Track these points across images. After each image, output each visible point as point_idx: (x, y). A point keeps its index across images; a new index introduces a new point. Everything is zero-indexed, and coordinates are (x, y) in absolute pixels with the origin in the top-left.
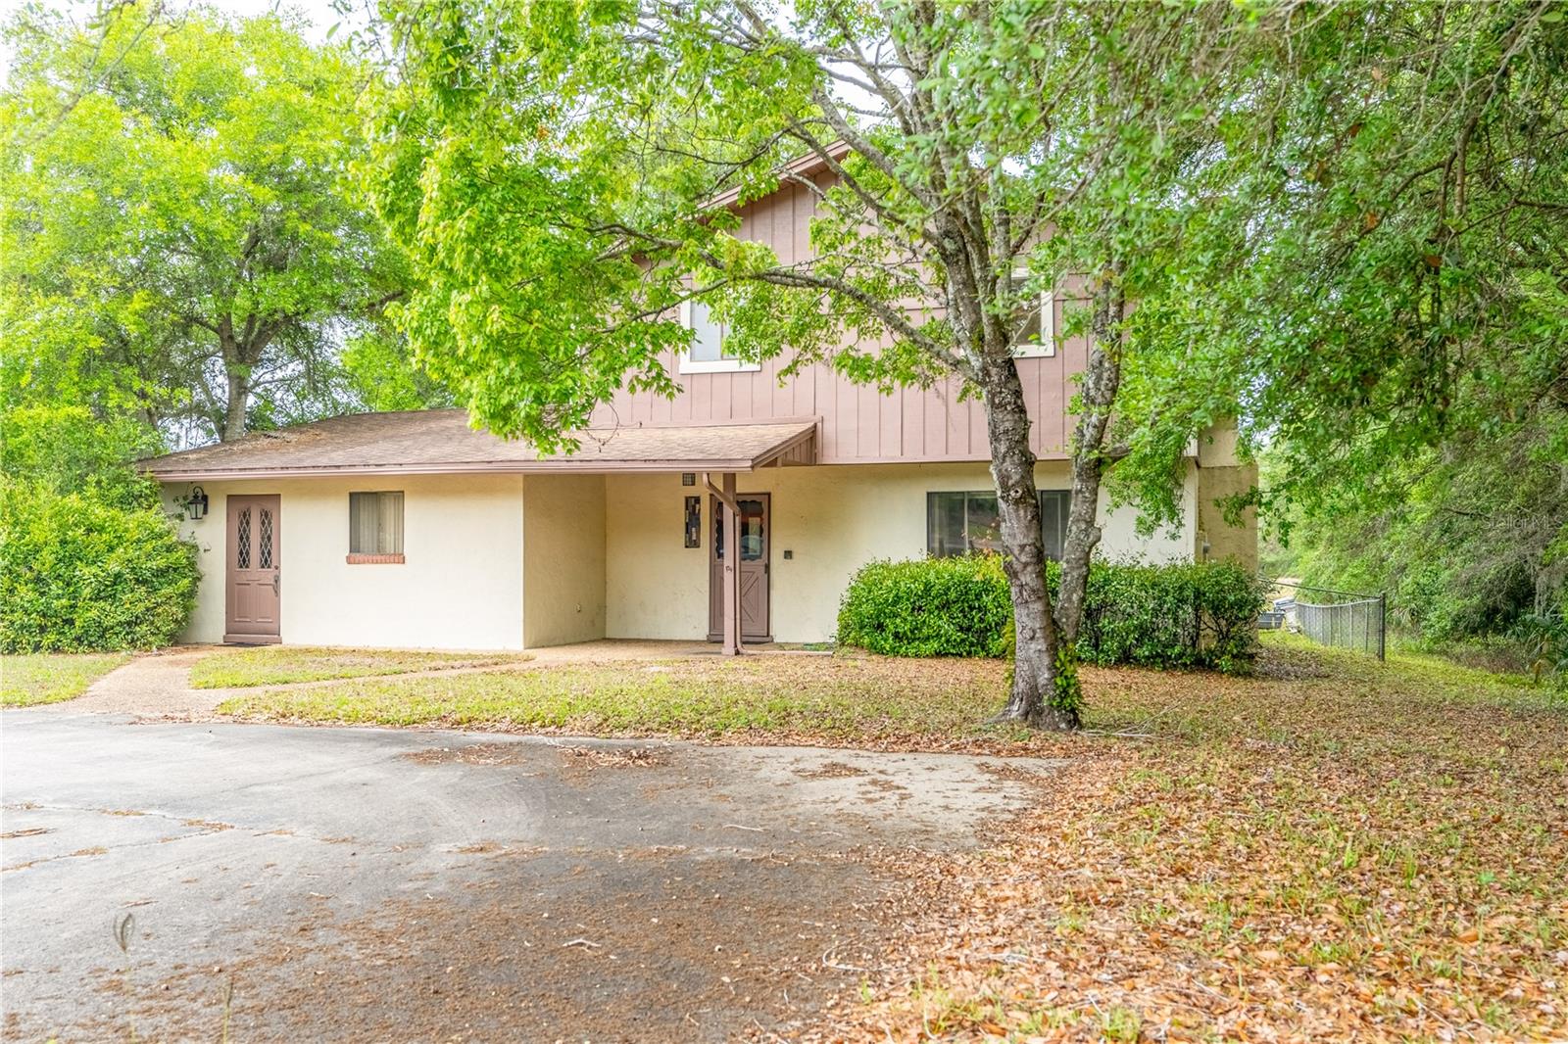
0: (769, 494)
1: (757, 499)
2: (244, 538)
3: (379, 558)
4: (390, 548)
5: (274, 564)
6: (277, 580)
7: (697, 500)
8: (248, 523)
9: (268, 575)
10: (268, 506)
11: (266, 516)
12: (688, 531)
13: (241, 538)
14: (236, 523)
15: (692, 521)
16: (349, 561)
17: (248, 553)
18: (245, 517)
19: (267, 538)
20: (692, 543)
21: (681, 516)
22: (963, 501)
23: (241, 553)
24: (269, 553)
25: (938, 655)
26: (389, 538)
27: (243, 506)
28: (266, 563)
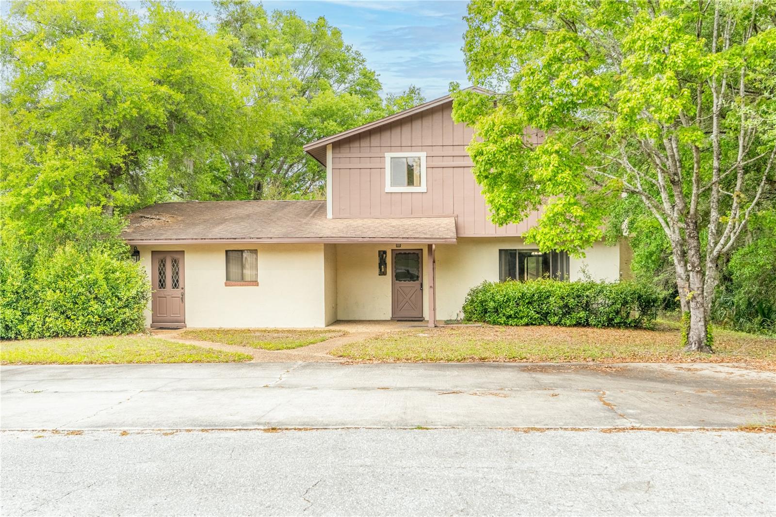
0: (422, 250)
1: (416, 252)
2: (162, 273)
3: (241, 283)
4: (248, 278)
5: (181, 286)
6: (183, 295)
7: (385, 252)
8: (164, 265)
9: (177, 292)
10: (176, 256)
11: (175, 262)
12: (380, 268)
13: (160, 273)
14: (157, 266)
15: (382, 263)
16: (226, 285)
17: (164, 281)
18: (163, 263)
19: (176, 274)
20: (383, 273)
21: (377, 260)
22: (516, 253)
23: (160, 281)
24: (177, 281)
25: (527, 325)
26: (248, 272)
27: (161, 256)
28: (176, 285)
